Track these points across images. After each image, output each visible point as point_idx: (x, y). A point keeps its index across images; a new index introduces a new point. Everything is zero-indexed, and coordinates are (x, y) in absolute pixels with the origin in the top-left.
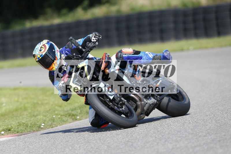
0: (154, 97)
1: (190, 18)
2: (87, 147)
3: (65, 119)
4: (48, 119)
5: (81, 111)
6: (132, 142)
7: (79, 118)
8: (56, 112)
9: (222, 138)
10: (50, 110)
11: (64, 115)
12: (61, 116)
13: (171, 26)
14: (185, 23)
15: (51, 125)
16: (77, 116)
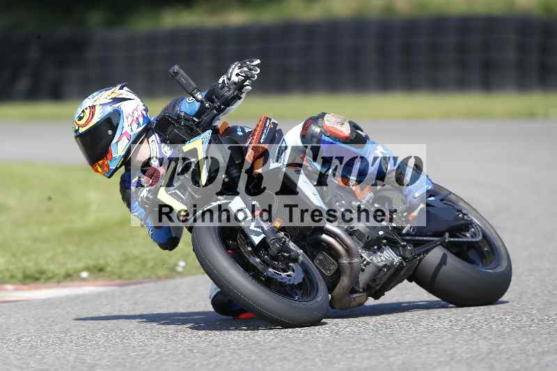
0: (397, 247)
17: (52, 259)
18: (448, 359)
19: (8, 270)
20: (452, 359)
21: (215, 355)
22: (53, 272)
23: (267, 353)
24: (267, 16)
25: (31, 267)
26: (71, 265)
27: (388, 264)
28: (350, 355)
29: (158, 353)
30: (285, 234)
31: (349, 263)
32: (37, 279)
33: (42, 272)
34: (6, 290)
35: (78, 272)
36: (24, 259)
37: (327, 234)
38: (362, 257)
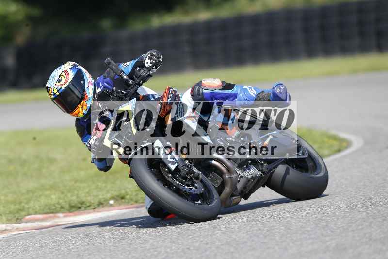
0: (257, 165)
17: (88, 193)
18: (367, 240)
19: (58, 203)
20: (370, 239)
21: (206, 251)
22: (90, 202)
23: (241, 246)
24: (225, 12)
25: (74, 199)
26: (102, 196)
27: (253, 176)
28: (299, 243)
29: (167, 252)
30: (189, 162)
31: (230, 178)
32: (80, 208)
33: (83, 203)
34: (59, 217)
35: (107, 200)
36: (69, 195)
37: (215, 160)
38: (237, 173)
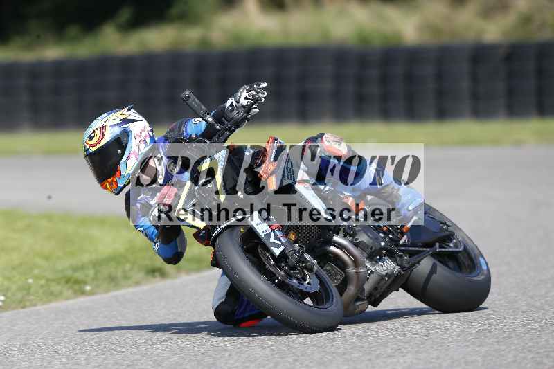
0: (395, 257)
1: (374, 73)
2: (105, 359)
3: (56, 288)
4: (14, 287)
5: (96, 274)
6: (214, 358)
7: (92, 290)
8: (36, 272)
9: (431, 363)
10: (21, 264)
11: (53, 280)
12: (48, 280)
13: (327, 86)
14: (360, 81)
15: (20, 302)
16: (85, 283)
27: (389, 273)
30: (300, 246)
31: (357, 273)
37: (335, 246)
38: (367, 266)
